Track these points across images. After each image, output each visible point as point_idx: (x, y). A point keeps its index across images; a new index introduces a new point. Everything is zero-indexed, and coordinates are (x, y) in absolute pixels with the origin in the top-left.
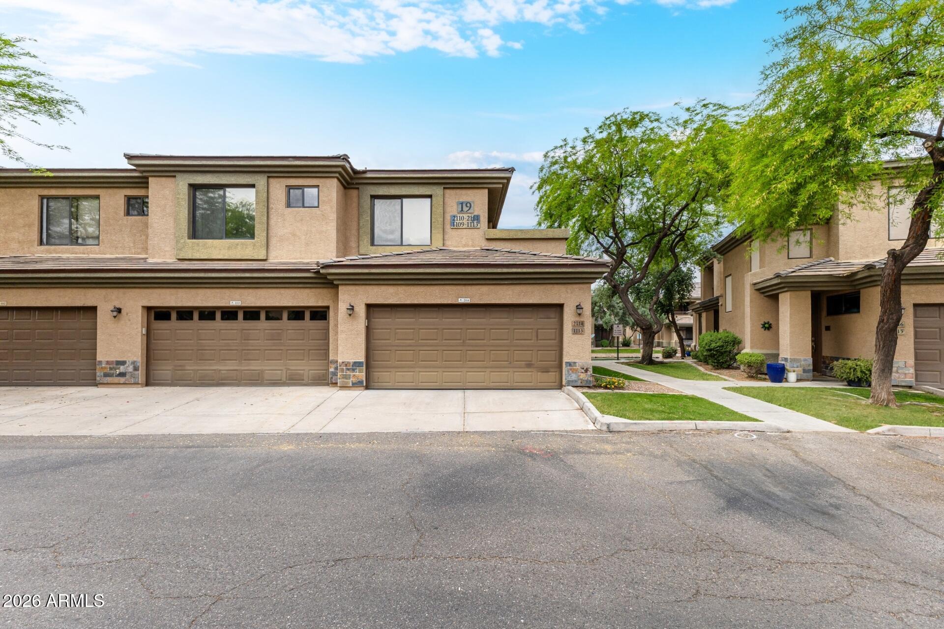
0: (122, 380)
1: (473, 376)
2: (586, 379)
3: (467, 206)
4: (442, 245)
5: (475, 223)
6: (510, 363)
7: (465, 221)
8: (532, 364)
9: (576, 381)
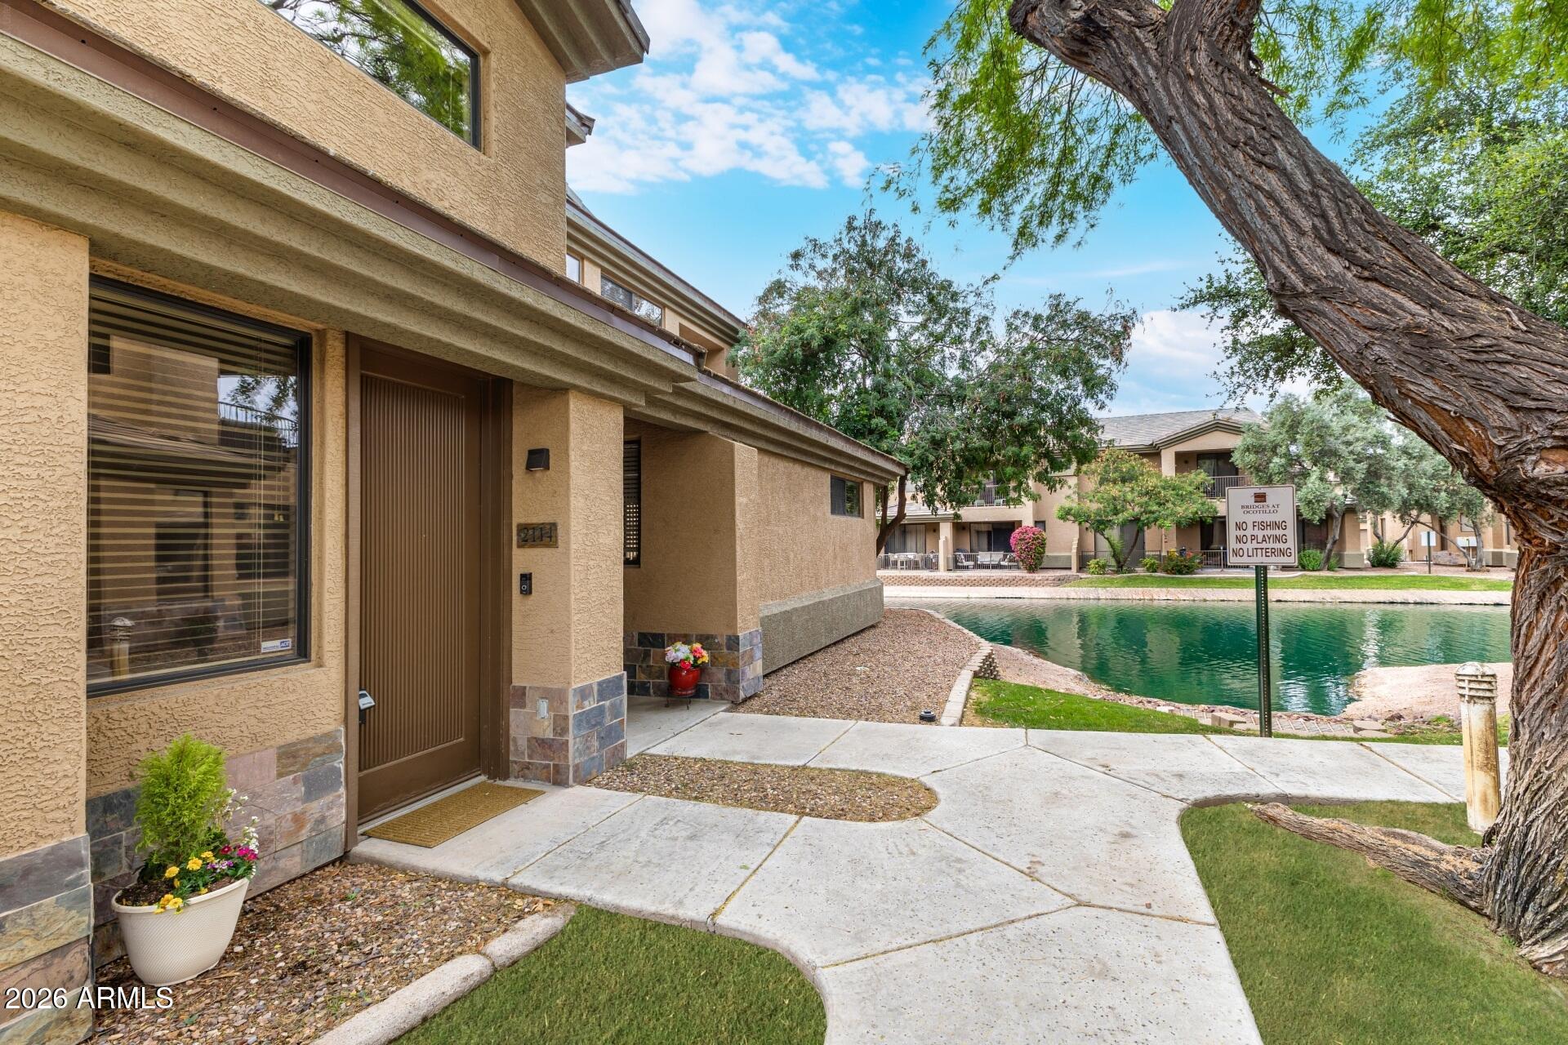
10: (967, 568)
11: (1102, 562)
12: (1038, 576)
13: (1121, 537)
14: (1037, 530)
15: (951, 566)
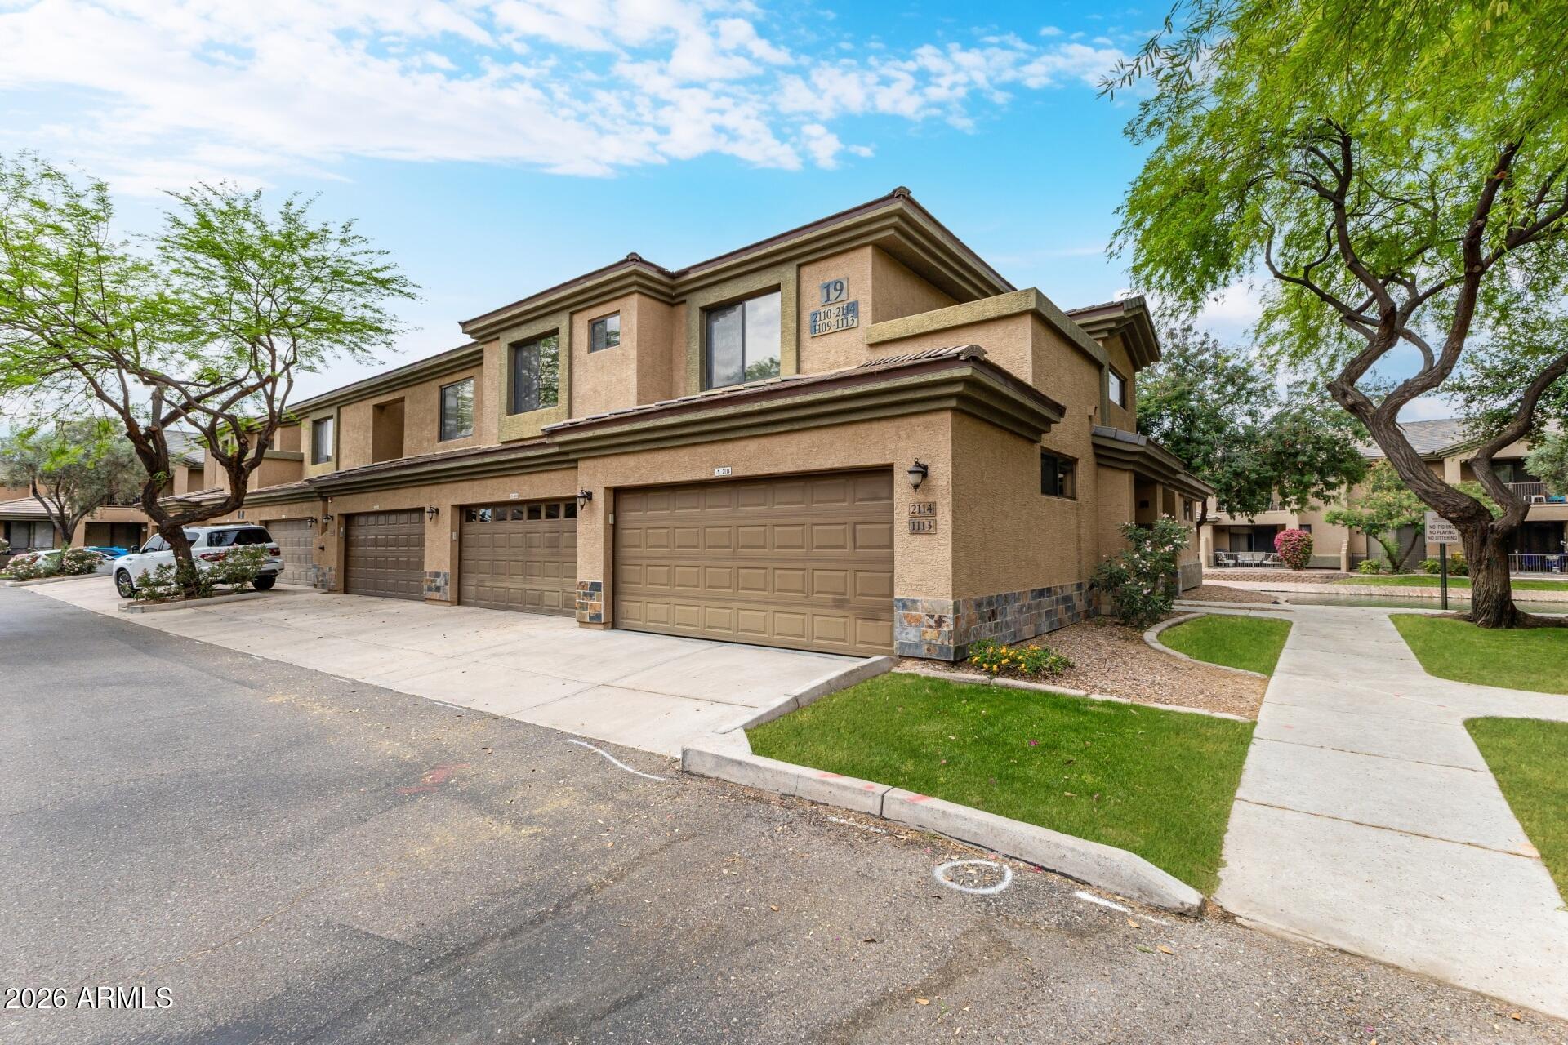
0: (436, 595)
1: (751, 619)
2: (939, 642)
3: (836, 290)
4: (794, 371)
5: (850, 319)
6: (807, 597)
7: (833, 320)
8: (847, 601)
9: (917, 646)
10: (1227, 565)
11: (1375, 562)
12: (1304, 574)
13: (1399, 540)
14: (1303, 532)
15: (1212, 564)
